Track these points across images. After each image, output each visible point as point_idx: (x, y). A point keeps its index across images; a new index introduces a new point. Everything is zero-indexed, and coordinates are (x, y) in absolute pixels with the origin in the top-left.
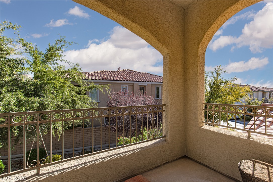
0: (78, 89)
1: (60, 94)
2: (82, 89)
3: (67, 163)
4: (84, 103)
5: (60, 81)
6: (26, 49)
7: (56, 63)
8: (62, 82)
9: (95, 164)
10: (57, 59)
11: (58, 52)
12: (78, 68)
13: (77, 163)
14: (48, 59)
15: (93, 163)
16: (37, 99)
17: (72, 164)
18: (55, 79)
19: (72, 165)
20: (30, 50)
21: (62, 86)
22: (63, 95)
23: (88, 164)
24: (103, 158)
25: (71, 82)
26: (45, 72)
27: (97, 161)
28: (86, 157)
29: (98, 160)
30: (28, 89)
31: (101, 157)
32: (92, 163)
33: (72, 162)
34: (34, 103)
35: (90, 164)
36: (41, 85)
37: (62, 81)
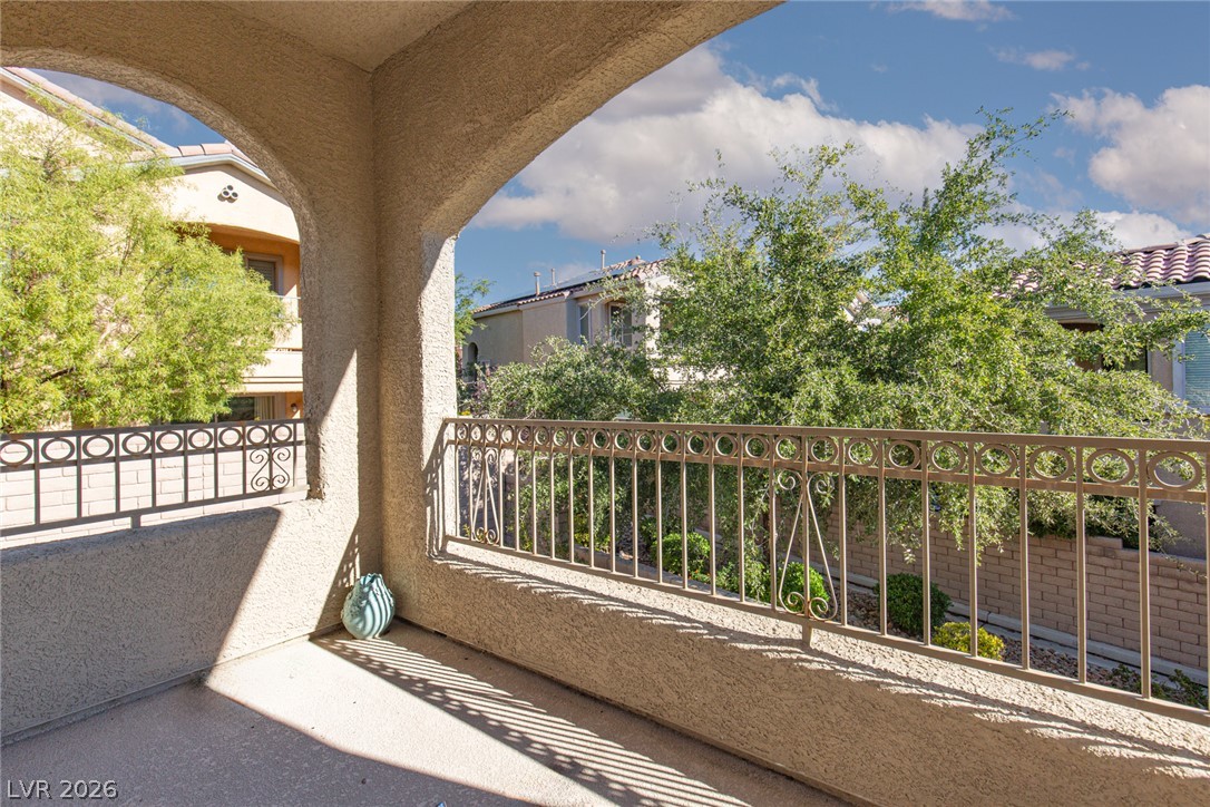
0: (1078, 340)
1: (980, 367)
2: (1101, 343)
3: (907, 659)
4: (1121, 412)
5: (983, 313)
6: (866, 217)
7: (972, 239)
8: (993, 316)
9: (1027, 731)
10: (981, 221)
11: (980, 187)
12: (1088, 232)
13: (946, 678)
14: (942, 228)
15: (1021, 719)
16: (892, 390)
17: (922, 670)
18: (963, 308)
19: (919, 675)
20: (874, 216)
21: (994, 336)
22: (993, 373)
23: (989, 708)
24: (1094, 729)
25: (1048, 311)
26: (924, 286)
27: (1045, 723)
28: (998, 677)
29: (1053, 724)
30: (871, 356)
31: (1078, 716)
32: (1012, 718)
33: (926, 665)
34: (881, 403)
35: (999, 716)
36: (915, 334)
37: (992, 310)
